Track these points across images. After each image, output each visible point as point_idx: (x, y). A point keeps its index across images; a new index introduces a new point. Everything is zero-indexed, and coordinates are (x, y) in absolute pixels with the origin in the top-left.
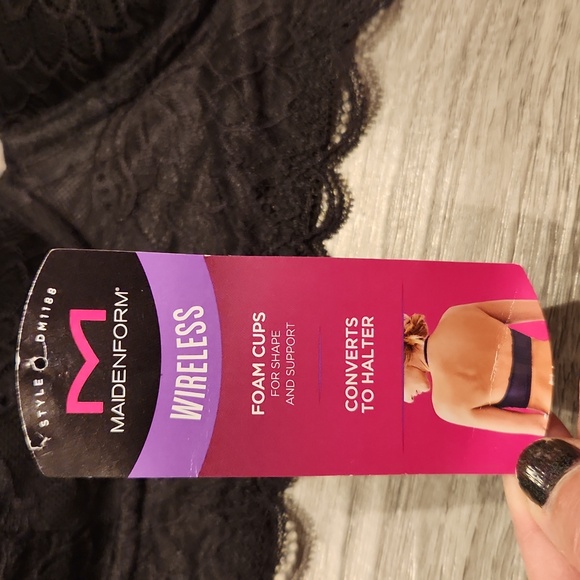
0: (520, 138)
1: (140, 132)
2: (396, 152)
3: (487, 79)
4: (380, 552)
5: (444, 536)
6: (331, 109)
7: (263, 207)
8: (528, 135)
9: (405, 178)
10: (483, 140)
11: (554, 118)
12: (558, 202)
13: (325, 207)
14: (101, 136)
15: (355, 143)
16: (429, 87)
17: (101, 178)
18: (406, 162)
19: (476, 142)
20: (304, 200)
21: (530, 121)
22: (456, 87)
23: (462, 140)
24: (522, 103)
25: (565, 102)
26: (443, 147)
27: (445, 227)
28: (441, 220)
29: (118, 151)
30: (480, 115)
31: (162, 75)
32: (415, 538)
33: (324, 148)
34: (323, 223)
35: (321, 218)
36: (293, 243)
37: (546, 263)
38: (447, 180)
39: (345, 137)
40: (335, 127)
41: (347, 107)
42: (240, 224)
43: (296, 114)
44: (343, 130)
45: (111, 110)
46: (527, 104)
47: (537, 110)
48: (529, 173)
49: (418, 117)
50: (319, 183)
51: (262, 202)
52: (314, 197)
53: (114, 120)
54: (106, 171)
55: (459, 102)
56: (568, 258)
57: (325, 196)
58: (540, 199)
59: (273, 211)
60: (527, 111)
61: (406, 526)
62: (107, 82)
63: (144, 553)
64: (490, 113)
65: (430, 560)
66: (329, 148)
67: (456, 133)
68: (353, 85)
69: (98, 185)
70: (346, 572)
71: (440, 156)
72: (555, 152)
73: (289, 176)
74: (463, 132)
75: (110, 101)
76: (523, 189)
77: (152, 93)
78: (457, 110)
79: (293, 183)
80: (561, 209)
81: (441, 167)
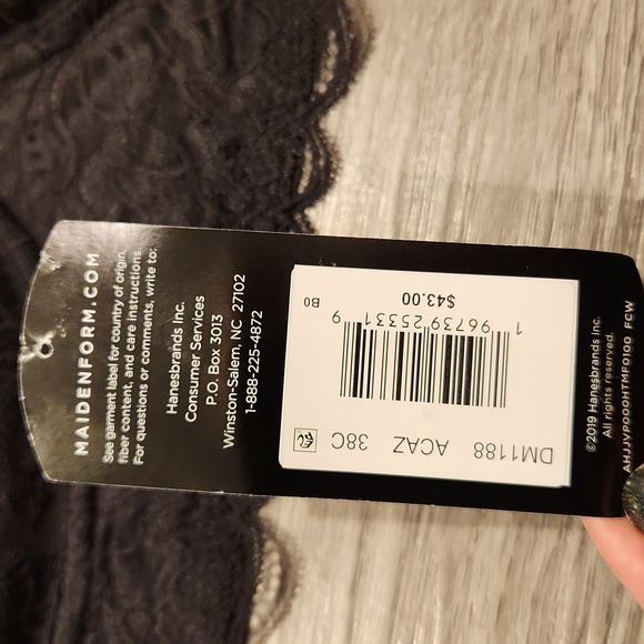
0: (558, 90)
1: (80, 85)
2: (407, 109)
3: (516, 19)
4: (397, 590)
5: (474, 568)
6: (314, 52)
7: (232, 171)
8: (567, 86)
9: (421, 141)
10: (513, 93)
11: (597, 66)
12: (604, 166)
13: (308, 168)
14: (32, 91)
15: (344, 92)
16: (447, 30)
17: (32, 139)
18: (421, 122)
19: (504, 96)
20: (282, 161)
21: (570, 69)
22: (479, 30)
23: (487, 93)
24: (559, 48)
25: (610, 47)
26: (465, 103)
27: (469, 199)
28: (464, 189)
29: (54, 107)
30: (509, 63)
31: (107, 17)
32: (439, 572)
33: (306, 99)
34: (306, 188)
35: (304, 183)
36: (270, 213)
37: (590, 240)
38: (470, 142)
39: (332, 86)
40: (319, 73)
41: (333, 49)
42: (206, 191)
43: (272, 58)
44: (330, 77)
45: (45, 58)
46: (565, 50)
47: (576, 57)
48: (569, 132)
49: (435, 68)
50: (301, 140)
51: (230, 163)
52: (295, 157)
53: (49, 70)
54: (39, 131)
55: (483, 48)
56: (616, 233)
57: (309, 156)
58: (584, 163)
59: (245, 175)
60: (565, 57)
61: (427, 558)
62: (40, 23)
63: (97, 589)
64: (521, 61)
65: (458, 598)
66: (313, 99)
67: (480, 86)
68: (340, 23)
69: (28, 148)
70: (356, 616)
71: (462, 112)
72: (600, 107)
73: (264, 132)
74: (489, 83)
75: (43, 46)
76: (561, 152)
77: (95, 37)
78: (481, 57)
79: (270, 141)
80: (608, 173)
81: (463, 128)
